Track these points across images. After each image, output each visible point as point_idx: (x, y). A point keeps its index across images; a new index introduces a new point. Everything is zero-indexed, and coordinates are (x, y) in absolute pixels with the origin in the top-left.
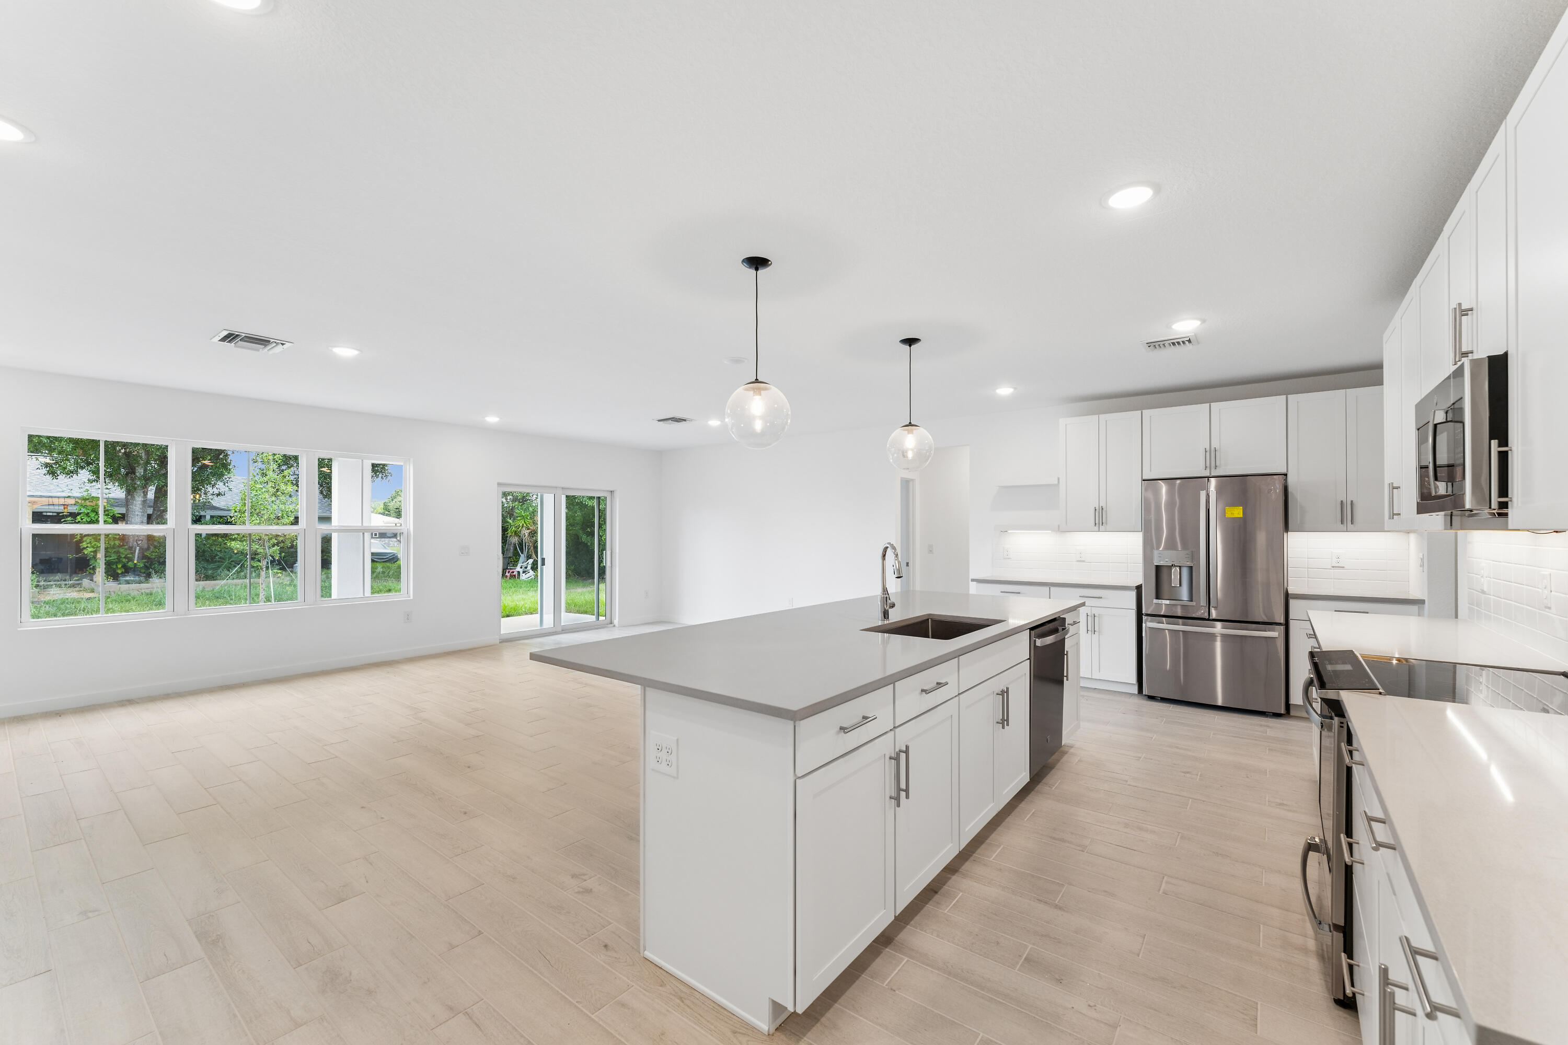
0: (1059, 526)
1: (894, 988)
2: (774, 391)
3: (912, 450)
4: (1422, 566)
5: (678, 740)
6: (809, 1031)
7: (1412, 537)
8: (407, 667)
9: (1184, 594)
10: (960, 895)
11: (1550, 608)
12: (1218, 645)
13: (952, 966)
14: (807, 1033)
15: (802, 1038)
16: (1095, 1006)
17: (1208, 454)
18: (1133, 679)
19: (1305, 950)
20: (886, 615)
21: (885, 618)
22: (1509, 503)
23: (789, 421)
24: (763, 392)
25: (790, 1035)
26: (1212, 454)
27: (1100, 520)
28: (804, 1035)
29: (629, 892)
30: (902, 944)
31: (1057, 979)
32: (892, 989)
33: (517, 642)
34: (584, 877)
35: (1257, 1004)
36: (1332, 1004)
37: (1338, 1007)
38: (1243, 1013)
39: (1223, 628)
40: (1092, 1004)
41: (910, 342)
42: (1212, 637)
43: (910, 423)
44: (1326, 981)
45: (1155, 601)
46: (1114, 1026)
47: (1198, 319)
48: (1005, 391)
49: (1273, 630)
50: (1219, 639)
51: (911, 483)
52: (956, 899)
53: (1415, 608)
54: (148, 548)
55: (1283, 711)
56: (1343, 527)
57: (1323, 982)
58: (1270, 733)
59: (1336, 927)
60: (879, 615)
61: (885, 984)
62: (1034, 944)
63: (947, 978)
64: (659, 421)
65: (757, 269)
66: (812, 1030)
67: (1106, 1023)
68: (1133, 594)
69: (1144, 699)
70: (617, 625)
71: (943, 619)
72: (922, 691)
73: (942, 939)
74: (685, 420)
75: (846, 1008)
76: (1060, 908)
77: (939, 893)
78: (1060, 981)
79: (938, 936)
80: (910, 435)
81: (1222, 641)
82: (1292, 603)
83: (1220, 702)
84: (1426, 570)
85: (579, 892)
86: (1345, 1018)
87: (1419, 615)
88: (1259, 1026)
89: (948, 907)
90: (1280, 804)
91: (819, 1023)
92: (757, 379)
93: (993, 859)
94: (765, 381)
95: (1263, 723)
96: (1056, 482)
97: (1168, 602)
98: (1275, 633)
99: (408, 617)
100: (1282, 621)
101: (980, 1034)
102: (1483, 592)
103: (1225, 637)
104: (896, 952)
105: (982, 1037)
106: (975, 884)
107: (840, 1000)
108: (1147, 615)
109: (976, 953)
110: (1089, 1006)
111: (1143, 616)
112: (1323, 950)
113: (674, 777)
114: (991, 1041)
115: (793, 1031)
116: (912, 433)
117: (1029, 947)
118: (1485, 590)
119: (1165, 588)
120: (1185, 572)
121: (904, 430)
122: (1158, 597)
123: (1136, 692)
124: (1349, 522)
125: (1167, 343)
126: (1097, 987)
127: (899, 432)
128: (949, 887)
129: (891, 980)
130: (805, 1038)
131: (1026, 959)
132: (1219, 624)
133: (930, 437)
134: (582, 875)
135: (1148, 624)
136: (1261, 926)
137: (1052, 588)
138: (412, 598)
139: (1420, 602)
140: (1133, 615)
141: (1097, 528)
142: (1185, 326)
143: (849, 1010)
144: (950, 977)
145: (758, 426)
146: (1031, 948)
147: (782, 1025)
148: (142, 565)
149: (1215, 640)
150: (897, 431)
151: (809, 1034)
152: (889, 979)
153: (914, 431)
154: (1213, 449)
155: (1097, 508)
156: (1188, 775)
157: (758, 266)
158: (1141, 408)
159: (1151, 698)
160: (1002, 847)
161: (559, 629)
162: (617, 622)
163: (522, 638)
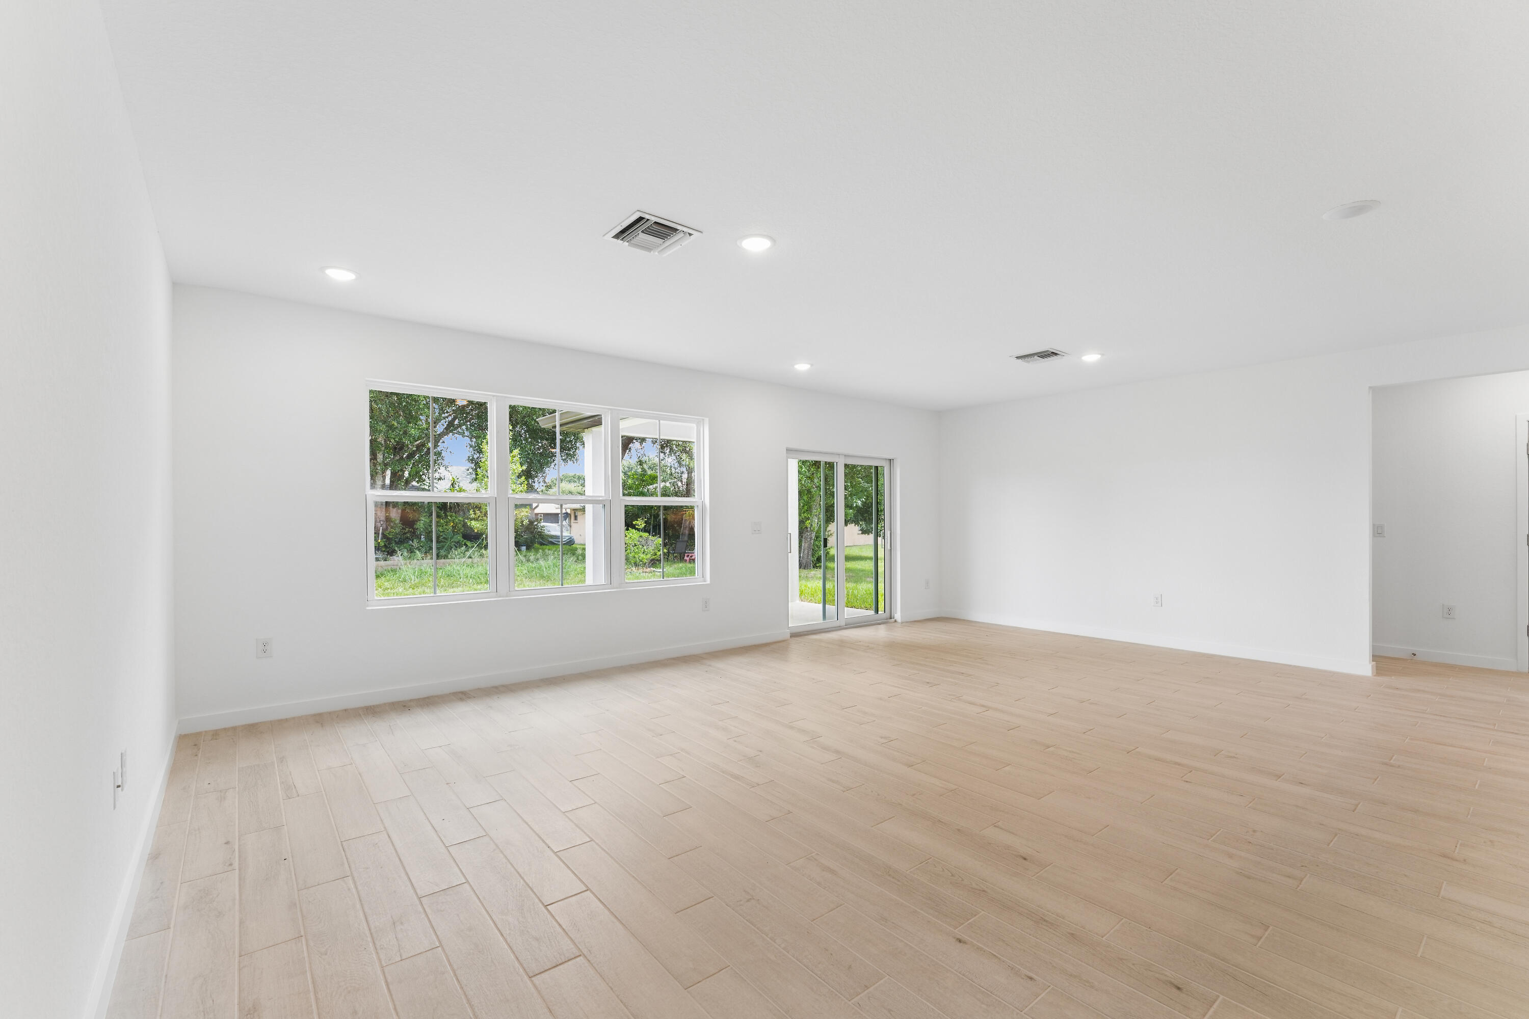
8: (719, 665)
33: (806, 637)
54: (387, 528)
70: (899, 620)
74: (1056, 354)
99: (706, 604)
138: (708, 582)
148: (383, 544)
161: (843, 623)
162: (898, 616)
163: (809, 633)
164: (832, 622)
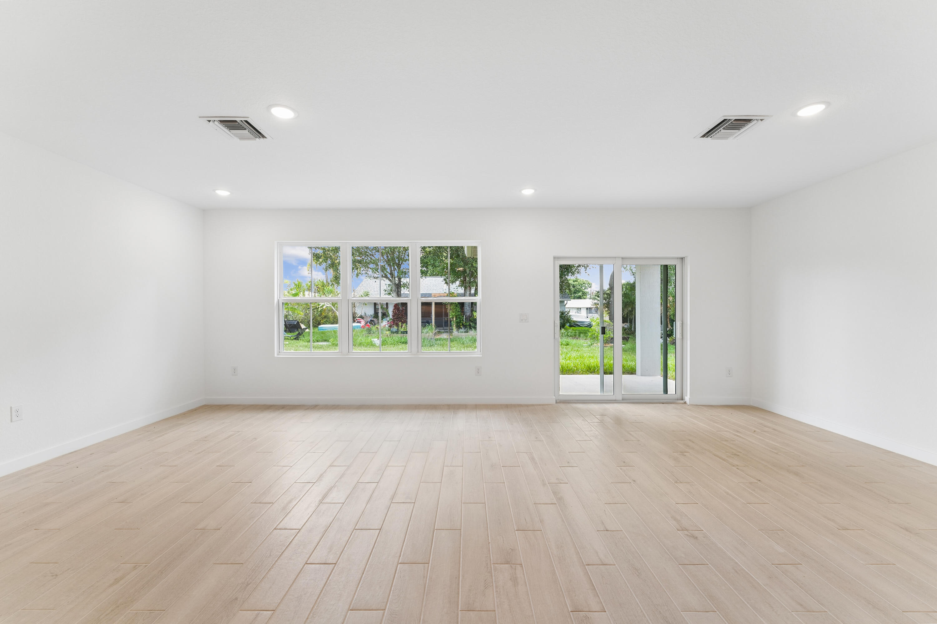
99: (478, 371)
138: (481, 355)
161: (620, 398)
162: (687, 399)
163: (579, 401)
164: (609, 394)
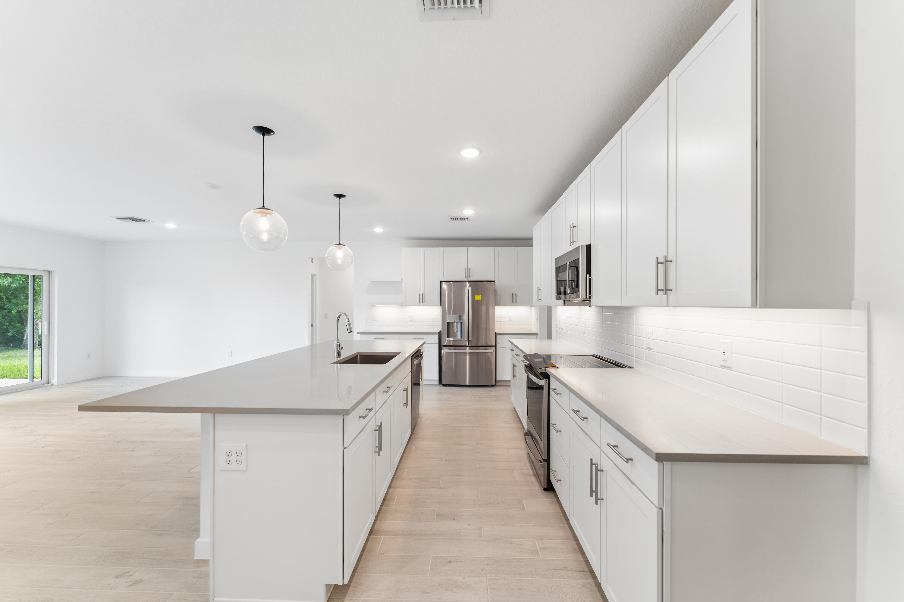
0: (402, 303)
1: (383, 553)
2: (276, 215)
3: (341, 259)
4: (537, 319)
5: (247, 445)
6: (347, 593)
7: (533, 308)
9: (459, 336)
10: (397, 497)
11: (585, 333)
12: (468, 357)
13: (406, 532)
14: (346, 595)
15: (345, 599)
16: (471, 524)
17: (466, 270)
18: (437, 378)
19: (529, 475)
20: (339, 354)
21: (338, 356)
22: (591, 296)
23: (287, 238)
24: (268, 215)
25: (337, 600)
26: (468, 270)
27: (422, 301)
28: (345, 597)
29: (178, 569)
30: (378, 531)
31: (452, 519)
32: (382, 554)
34: (129, 574)
35: (522, 500)
36: (543, 491)
37: (545, 491)
38: (519, 505)
39: (469, 349)
40: (469, 523)
41: (340, 196)
42: (465, 353)
43: (340, 243)
44: (539, 484)
45: (447, 339)
46: (481, 529)
47: (473, 210)
48: (378, 230)
49: (491, 349)
50: (468, 354)
51: (314, 276)
52: (396, 500)
53: (535, 336)
55: (494, 383)
56: (513, 304)
57: (538, 485)
58: (492, 393)
59: (544, 460)
60: (336, 354)
61: (377, 553)
62: (438, 508)
63: (406, 538)
64: (117, 218)
65: (264, 135)
66: (348, 592)
67: (477, 529)
68: (437, 336)
69: (442, 387)
70: (55, 384)
71: (366, 354)
72: (383, 392)
73: (396, 520)
74: (144, 221)
75: (362, 573)
76: (443, 488)
77: (386, 500)
78: (454, 519)
79: (394, 520)
80: (340, 250)
81: (469, 356)
82: (497, 336)
83: (468, 383)
84: (539, 322)
85: (130, 586)
86: (548, 494)
87: (537, 339)
88: (525, 508)
89: (393, 504)
90: (505, 422)
91: (351, 586)
92: (263, 207)
93: (405, 475)
94: (270, 209)
95: (489, 390)
96: (400, 280)
97: (452, 339)
98: (492, 350)
100: (494, 345)
101: (430, 556)
102: (562, 329)
103: (471, 354)
104: (376, 536)
105: (432, 557)
106: (401, 490)
107: (357, 571)
108: (444, 346)
109: (415, 521)
110: (469, 525)
111: (442, 347)
112: (535, 473)
113: (244, 471)
114: (437, 556)
115: (337, 598)
116: (341, 249)
117: (436, 510)
118: (562, 328)
119: (451, 334)
120: (459, 324)
121: (336, 247)
122: (448, 337)
123: (437, 383)
124: (515, 302)
125: (458, 218)
126: (469, 516)
127: (333, 248)
128: (390, 495)
129: (379, 550)
130: (346, 598)
131: (437, 515)
132: (468, 348)
133: (350, 250)
134: (125, 573)
135: (445, 350)
136: (514, 470)
137: (400, 336)
139: (536, 334)
140: (437, 346)
141: (420, 304)
142: (468, 212)
143: (364, 573)
144: (407, 537)
145: (265, 237)
146: (437, 510)
147: (330, 598)
149: (466, 355)
150: (332, 247)
151: (347, 595)
152: (378, 550)
153: (342, 248)
154: (468, 269)
155: (420, 294)
156: (470, 417)
157: (265, 133)
158: (440, 246)
159: (445, 385)
160: (407, 468)
162: (54, 381)
